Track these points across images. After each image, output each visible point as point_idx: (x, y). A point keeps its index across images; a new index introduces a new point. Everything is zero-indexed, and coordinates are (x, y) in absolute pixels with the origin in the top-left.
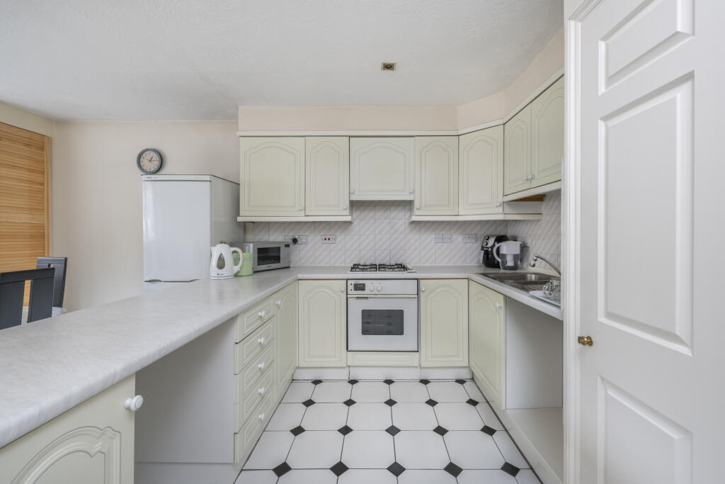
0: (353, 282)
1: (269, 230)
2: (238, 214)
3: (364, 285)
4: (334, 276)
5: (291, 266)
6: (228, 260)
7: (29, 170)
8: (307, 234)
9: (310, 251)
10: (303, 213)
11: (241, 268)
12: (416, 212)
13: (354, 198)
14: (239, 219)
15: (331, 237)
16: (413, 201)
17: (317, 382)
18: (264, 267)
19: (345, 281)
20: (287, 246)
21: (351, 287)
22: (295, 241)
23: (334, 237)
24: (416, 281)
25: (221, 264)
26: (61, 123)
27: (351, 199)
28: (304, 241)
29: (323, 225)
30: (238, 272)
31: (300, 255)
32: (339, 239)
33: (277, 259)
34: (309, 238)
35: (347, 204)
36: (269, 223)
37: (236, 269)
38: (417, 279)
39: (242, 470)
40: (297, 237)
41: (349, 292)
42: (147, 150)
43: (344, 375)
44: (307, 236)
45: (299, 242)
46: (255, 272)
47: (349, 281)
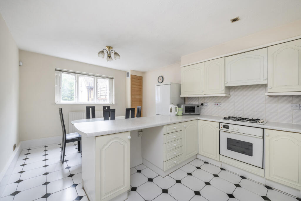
0: (223, 124)
1: (193, 100)
2: (180, 94)
3: (228, 126)
4: (213, 120)
5: (201, 114)
6: (174, 110)
7: (139, 85)
8: (208, 102)
9: (209, 108)
10: (203, 93)
11: (178, 113)
12: (269, 91)
13: (227, 85)
14: (181, 96)
15: (218, 103)
16: (267, 84)
17: (206, 163)
18: (188, 113)
19: (219, 123)
20: (198, 106)
21: (221, 126)
22: (202, 104)
23: (220, 103)
24: (262, 129)
25: (171, 111)
26: (144, 73)
27: (226, 86)
28: (206, 104)
29: (215, 98)
30: (177, 114)
31: (205, 110)
32: (222, 105)
33: (194, 111)
34: (209, 104)
35: (223, 88)
36: (193, 97)
37: (176, 113)
38: (263, 129)
39: (168, 175)
40: (203, 103)
41: (220, 128)
42: (160, 76)
43: (219, 165)
44: (208, 103)
45: (204, 104)
46: (183, 115)
47: (220, 123)
